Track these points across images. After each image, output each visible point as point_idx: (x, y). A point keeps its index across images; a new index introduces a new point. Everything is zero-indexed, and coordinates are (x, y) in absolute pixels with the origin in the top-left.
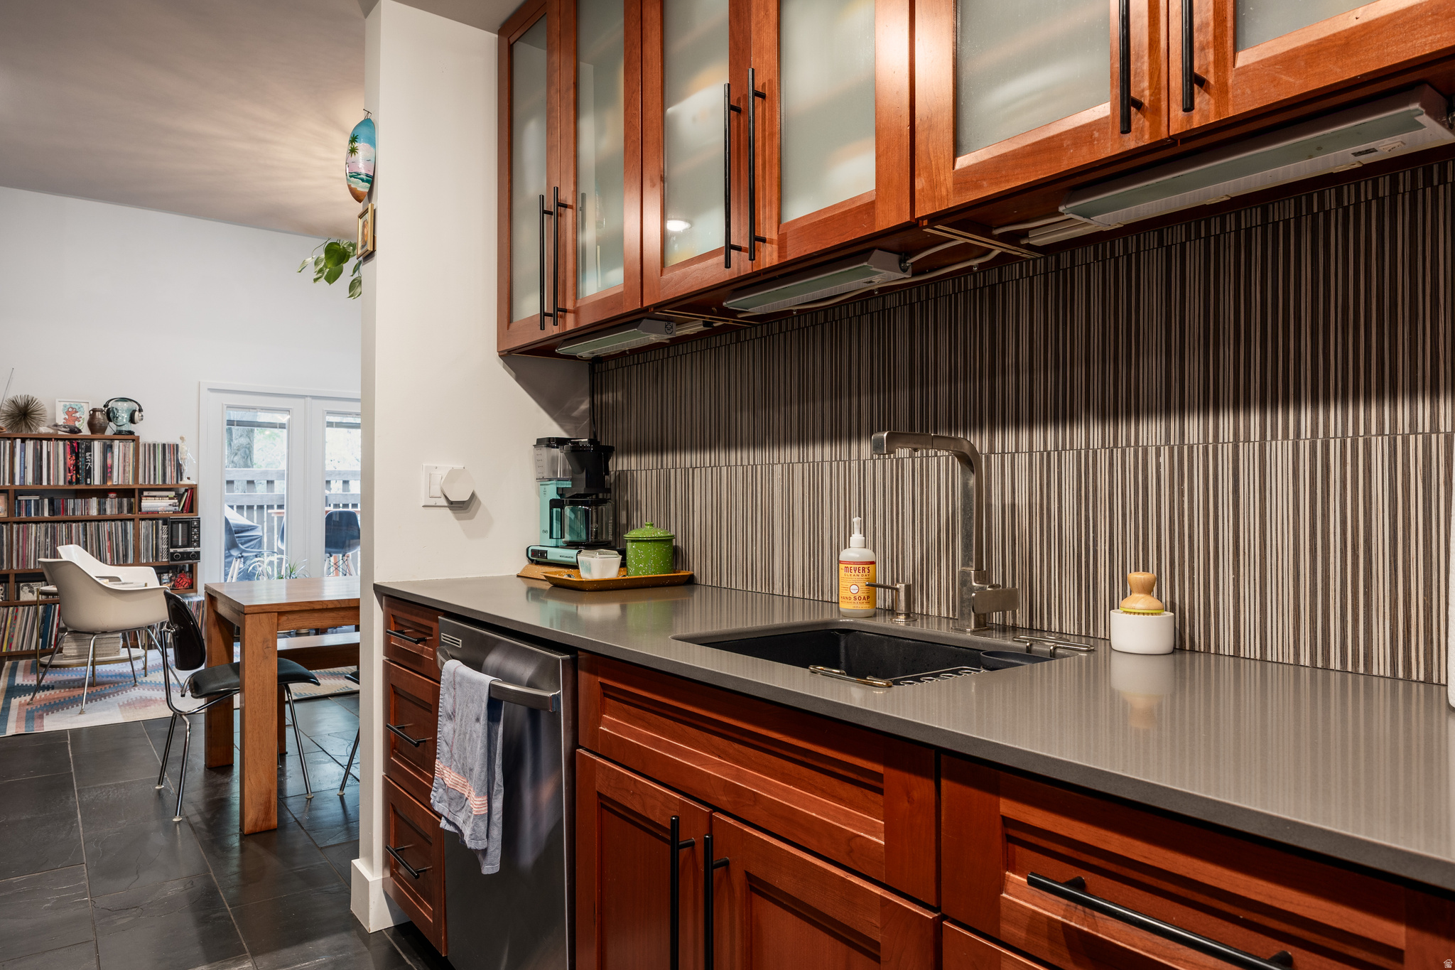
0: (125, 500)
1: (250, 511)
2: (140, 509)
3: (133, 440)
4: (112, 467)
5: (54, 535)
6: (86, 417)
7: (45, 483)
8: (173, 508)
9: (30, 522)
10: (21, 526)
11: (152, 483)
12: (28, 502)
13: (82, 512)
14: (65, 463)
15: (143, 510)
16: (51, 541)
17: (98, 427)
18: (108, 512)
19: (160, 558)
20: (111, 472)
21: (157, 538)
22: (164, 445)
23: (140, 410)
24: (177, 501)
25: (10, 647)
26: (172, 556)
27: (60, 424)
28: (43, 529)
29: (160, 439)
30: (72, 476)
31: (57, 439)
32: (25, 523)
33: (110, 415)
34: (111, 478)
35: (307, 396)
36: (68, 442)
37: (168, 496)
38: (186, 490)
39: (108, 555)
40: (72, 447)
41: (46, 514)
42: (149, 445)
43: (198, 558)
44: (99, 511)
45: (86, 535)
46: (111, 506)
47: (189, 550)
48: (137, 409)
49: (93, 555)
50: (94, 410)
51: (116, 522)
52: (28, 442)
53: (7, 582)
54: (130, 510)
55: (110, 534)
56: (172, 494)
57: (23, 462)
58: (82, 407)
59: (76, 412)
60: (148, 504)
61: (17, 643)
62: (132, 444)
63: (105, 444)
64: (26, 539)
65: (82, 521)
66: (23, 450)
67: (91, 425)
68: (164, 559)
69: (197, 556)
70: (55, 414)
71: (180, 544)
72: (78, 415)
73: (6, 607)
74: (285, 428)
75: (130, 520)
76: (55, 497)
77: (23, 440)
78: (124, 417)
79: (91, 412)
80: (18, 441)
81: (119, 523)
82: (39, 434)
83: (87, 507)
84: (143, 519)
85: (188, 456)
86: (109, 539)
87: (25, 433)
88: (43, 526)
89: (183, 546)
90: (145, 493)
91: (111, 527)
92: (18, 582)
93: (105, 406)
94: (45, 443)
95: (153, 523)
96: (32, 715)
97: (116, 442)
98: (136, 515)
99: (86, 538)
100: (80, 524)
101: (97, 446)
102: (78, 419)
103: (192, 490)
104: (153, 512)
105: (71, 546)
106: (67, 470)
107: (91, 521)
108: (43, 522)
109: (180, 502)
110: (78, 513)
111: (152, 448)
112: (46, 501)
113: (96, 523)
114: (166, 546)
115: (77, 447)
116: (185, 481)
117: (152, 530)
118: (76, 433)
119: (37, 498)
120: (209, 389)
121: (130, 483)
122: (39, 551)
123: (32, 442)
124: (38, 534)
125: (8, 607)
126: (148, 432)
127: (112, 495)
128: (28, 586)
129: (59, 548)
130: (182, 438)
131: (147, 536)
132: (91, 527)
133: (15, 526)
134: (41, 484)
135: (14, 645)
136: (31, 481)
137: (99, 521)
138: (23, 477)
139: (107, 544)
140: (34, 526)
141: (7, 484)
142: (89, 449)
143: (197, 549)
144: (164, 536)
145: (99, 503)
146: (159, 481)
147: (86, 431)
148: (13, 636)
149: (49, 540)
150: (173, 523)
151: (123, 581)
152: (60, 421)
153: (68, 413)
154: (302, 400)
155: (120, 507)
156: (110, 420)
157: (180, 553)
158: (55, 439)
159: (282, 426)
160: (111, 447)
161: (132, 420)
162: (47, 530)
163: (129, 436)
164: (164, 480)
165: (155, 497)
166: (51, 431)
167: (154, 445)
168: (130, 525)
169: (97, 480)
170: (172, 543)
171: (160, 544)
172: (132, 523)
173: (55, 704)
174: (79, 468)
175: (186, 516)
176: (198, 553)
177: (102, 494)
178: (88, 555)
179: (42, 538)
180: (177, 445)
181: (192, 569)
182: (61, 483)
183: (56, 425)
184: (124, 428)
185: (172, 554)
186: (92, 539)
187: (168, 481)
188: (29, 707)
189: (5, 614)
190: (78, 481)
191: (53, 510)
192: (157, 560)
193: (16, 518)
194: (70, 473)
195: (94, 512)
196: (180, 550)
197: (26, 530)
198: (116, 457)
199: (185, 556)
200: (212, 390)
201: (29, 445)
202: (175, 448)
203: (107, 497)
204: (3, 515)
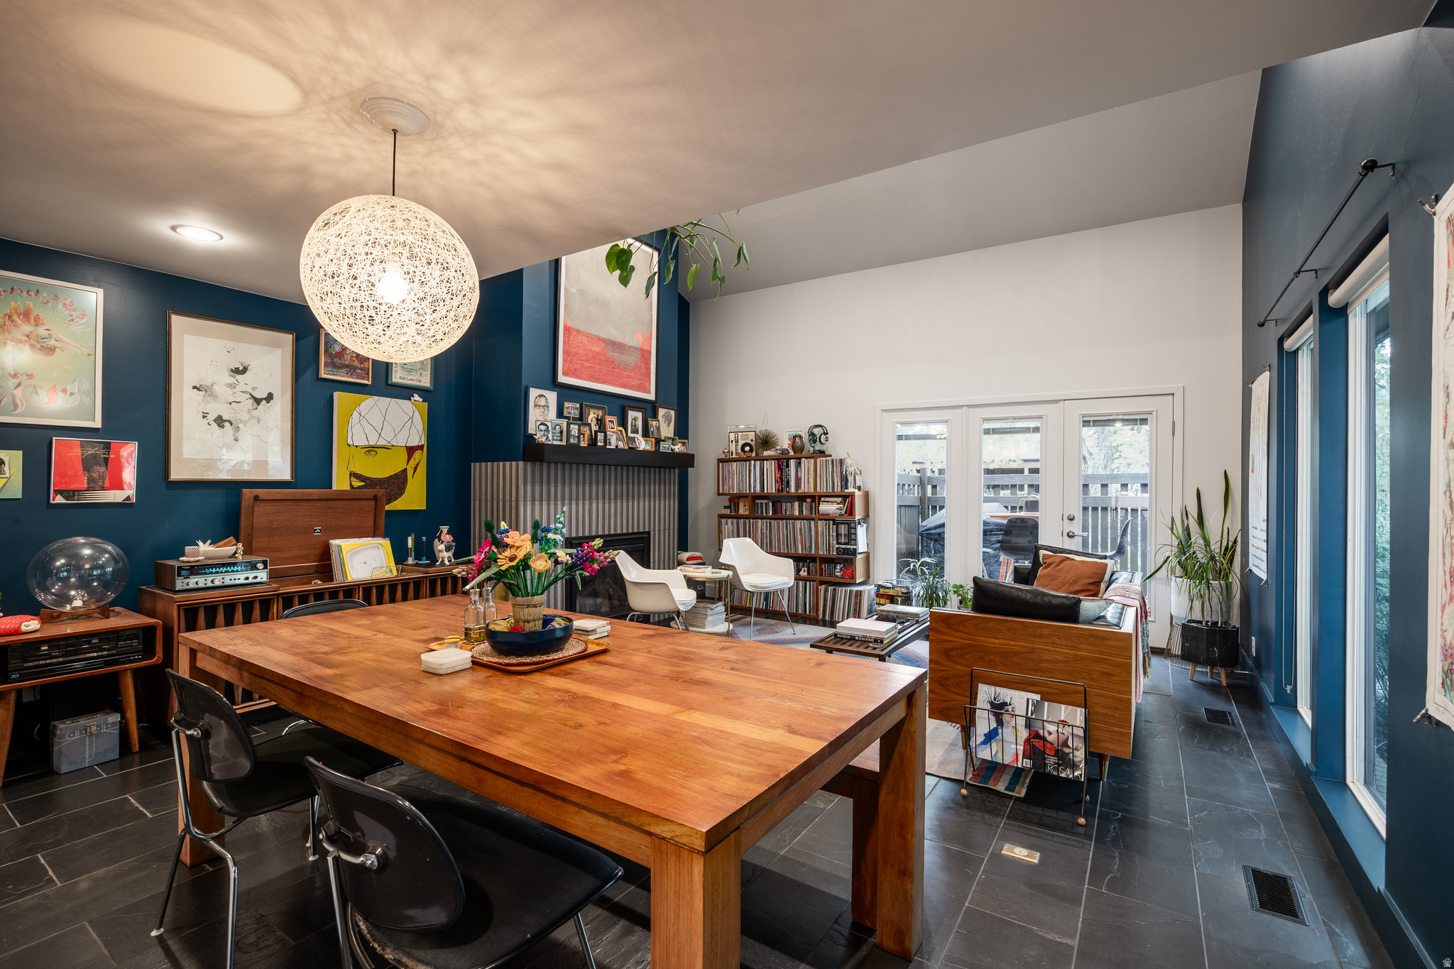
0: (813, 504)
2: (819, 511)
4: (800, 479)
7: (766, 491)
8: (840, 512)
10: (756, 520)
11: (825, 491)
12: (761, 504)
13: (791, 513)
14: (776, 477)
15: (820, 513)
18: (804, 513)
19: (831, 551)
20: (801, 482)
21: (829, 535)
23: (826, 434)
24: (841, 506)
26: (837, 551)
28: (765, 524)
30: (779, 486)
31: (771, 459)
34: (800, 487)
35: (967, 406)
36: (777, 461)
37: (836, 502)
38: (848, 497)
39: (799, 545)
40: (781, 464)
41: (771, 514)
42: (824, 461)
44: (799, 512)
45: (787, 530)
46: (806, 508)
47: (848, 547)
51: (805, 521)
52: (757, 462)
55: (801, 529)
56: (839, 500)
57: (755, 476)
60: (824, 508)
62: (812, 460)
64: (757, 530)
65: (784, 519)
66: (754, 468)
68: (834, 553)
69: (853, 552)
71: (842, 541)
74: (945, 438)
75: (814, 519)
76: (776, 501)
77: (755, 461)
78: (817, 439)
80: (753, 462)
82: (769, 455)
83: (792, 508)
84: (821, 520)
87: (758, 457)
88: (765, 521)
89: (846, 543)
90: (822, 499)
91: (801, 524)
94: (766, 462)
95: (826, 522)
98: (818, 516)
99: (787, 532)
100: (784, 521)
101: (794, 463)
103: (851, 497)
104: (826, 515)
106: (777, 481)
107: (792, 519)
108: (769, 519)
109: (844, 506)
110: (787, 513)
111: (825, 463)
112: (771, 503)
113: (793, 521)
114: (834, 542)
116: (848, 489)
117: (826, 529)
119: (764, 501)
120: (882, 410)
121: (812, 491)
123: (759, 462)
126: (832, 450)
127: (809, 500)
131: (823, 533)
133: (752, 520)
134: (764, 492)
136: (760, 489)
138: (755, 487)
139: (799, 537)
140: (760, 521)
141: (748, 492)
142: (788, 466)
143: (855, 547)
144: (833, 534)
145: (799, 505)
146: (831, 490)
150: (838, 523)
154: (960, 410)
155: (811, 509)
157: (842, 548)
160: (800, 463)
162: (767, 525)
164: (834, 489)
165: (828, 502)
166: (773, 453)
167: (833, 459)
168: (813, 523)
169: (793, 489)
170: (838, 540)
171: (831, 540)
174: (783, 481)
175: (847, 518)
176: (855, 550)
180: (843, 460)
181: (853, 563)
182: (774, 491)
183: (777, 449)
185: (836, 549)
186: (790, 533)
187: (836, 490)
190: (785, 490)
191: (775, 511)
192: (828, 553)
193: (753, 515)
194: (778, 483)
195: (797, 513)
196: (842, 546)
197: (756, 523)
198: (803, 471)
199: (846, 551)
200: (884, 411)
201: (758, 464)
202: (841, 463)
203: (804, 502)
204: (747, 513)
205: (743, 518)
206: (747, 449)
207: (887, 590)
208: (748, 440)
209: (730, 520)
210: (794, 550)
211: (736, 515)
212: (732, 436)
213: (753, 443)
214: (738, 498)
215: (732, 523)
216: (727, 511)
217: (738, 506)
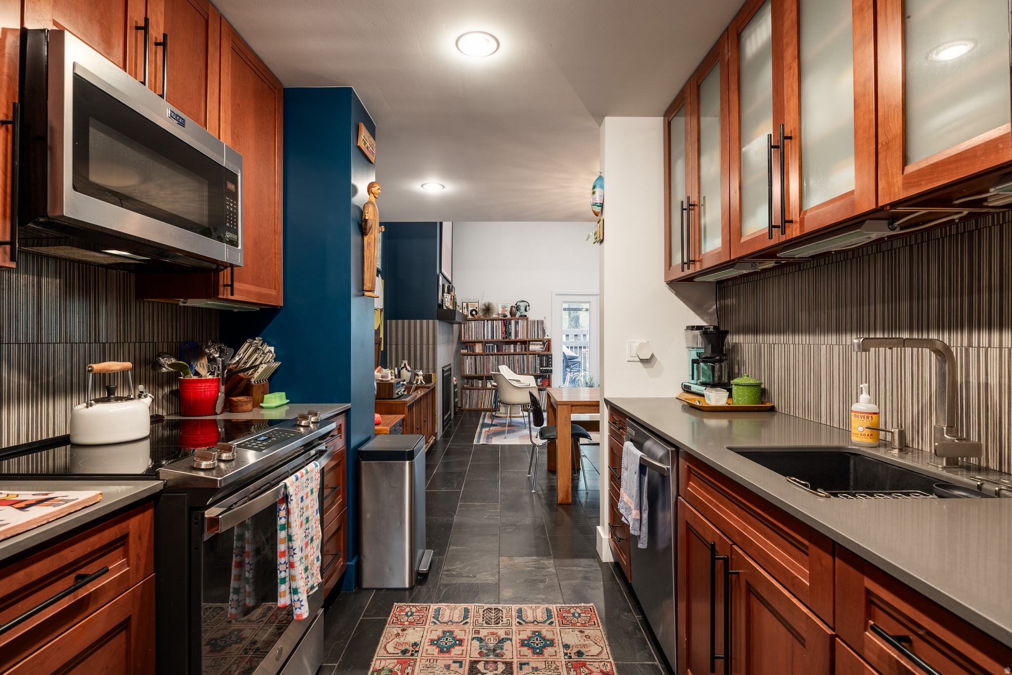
0: (523, 346)
1: (576, 349)
2: (529, 350)
3: (526, 319)
4: (518, 331)
5: (498, 360)
6: (509, 310)
7: (495, 339)
8: (541, 349)
10: (487, 356)
11: (533, 338)
12: (489, 346)
13: (508, 351)
14: (502, 330)
16: (497, 362)
17: (513, 314)
18: (517, 351)
19: (537, 372)
20: (518, 333)
21: (535, 363)
22: (538, 321)
23: (529, 306)
26: (541, 371)
29: (536, 319)
31: (499, 320)
33: (518, 308)
34: (518, 336)
36: (503, 321)
37: (539, 344)
38: (547, 341)
39: (517, 369)
40: (504, 323)
41: (496, 352)
42: (532, 321)
43: (552, 372)
44: (514, 350)
45: (509, 361)
46: (518, 347)
47: (548, 368)
49: (511, 370)
50: (512, 307)
52: (489, 321)
53: (483, 379)
54: (525, 350)
55: (518, 360)
56: (541, 343)
57: (487, 330)
58: (508, 305)
60: (532, 348)
62: (526, 321)
63: (516, 321)
64: (489, 362)
65: (508, 355)
66: (488, 325)
67: (511, 313)
70: (498, 310)
71: (544, 366)
72: (506, 309)
75: (525, 354)
76: (499, 344)
78: (522, 309)
80: (486, 321)
81: (521, 356)
82: (493, 318)
83: (509, 348)
84: (530, 354)
85: (548, 326)
86: (518, 363)
87: (488, 318)
88: (494, 356)
89: (546, 367)
90: (531, 343)
91: (518, 357)
92: (486, 380)
93: (516, 305)
94: (495, 321)
95: (534, 356)
96: (489, 437)
97: (520, 320)
98: (528, 352)
99: (509, 363)
101: (513, 322)
102: (506, 311)
103: (549, 341)
104: (534, 351)
105: (503, 366)
107: (511, 355)
109: (544, 346)
112: (496, 346)
114: (539, 367)
115: (506, 323)
116: (546, 337)
117: (534, 359)
118: (505, 317)
119: (492, 345)
121: (525, 338)
122: (493, 368)
124: (493, 359)
125: (483, 390)
126: (532, 315)
127: (519, 343)
128: (490, 382)
129: (500, 368)
130: (545, 318)
131: (532, 362)
132: (511, 357)
133: (485, 356)
135: (485, 406)
136: (490, 338)
137: (514, 355)
138: (488, 336)
139: (517, 365)
140: (491, 356)
141: (482, 339)
142: (510, 324)
143: (551, 368)
144: (538, 362)
145: (514, 347)
146: (536, 338)
147: (509, 316)
148: (485, 402)
150: (541, 356)
151: (522, 382)
152: (500, 312)
153: (503, 308)
155: (522, 348)
156: (518, 311)
157: (544, 370)
159: (587, 309)
160: (518, 322)
161: (526, 311)
162: (496, 358)
163: (525, 317)
165: (534, 344)
166: (497, 316)
167: (534, 321)
168: (525, 356)
169: (513, 337)
170: (541, 366)
171: (537, 365)
173: (497, 433)
174: (507, 333)
175: (546, 353)
176: (552, 370)
177: (515, 343)
178: (509, 370)
179: (494, 361)
181: (549, 378)
182: (500, 338)
183: (499, 314)
184: (523, 314)
185: (541, 370)
186: (511, 363)
187: (539, 337)
188: (488, 433)
189: (482, 392)
190: (506, 338)
191: (498, 350)
192: (535, 372)
193: (485, 353)
194: (503, 334)
195: (512, 351)
196: (544, 368)
197: (489, 358)
198: (520, 327)
199: (547, 371)
200: (556, 295)
201: (490, 322)
202: (542, 322)
203: (517, 344)
204: (481, 352)
205: (479, 355)
206: (474, 313)
208: (474, 307)
209: (469, 357)
210: (515, 372)
211: (474, 354)
212: (465, 305)
213: (477, 310)
214: (474, 343)
215: (471, 358)
216: (465, 351)
217: (473, 348)
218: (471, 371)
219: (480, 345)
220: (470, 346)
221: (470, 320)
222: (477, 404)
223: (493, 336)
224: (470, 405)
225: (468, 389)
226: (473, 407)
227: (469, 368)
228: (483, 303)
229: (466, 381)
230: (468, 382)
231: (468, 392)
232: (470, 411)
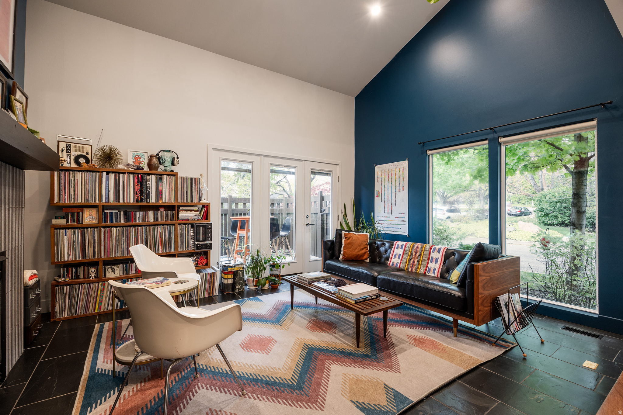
0: (169, 213)
2: (178, 218)
3: (174, 175)
4: (162, 191)
5: (127, 235)
7: (121, 201)
8: (196, 217)
9: (112, 227)
10: (106, 229)
11: (185, 202)
12: (111, 214)
13: (144, 220)
14: (134, 189)
15: (180, 218)
16: (125, 238)
17: (154, 167)
18: (160, 219)
19: (190, 247)
20: (162, 195)
21: (188, 235)
22: (192, 179)
23: (178, 158)
24: (199, 213)
25: (100, 309)
26: (197, 247)
27: (130, 164)
28: (121, 231)
29: (190, 176)
30: (138, 197)
31: (129, 173)
32: (109, 227)
33: (161, 161)
34: (162, 198)
35: (261, 155)
36: (136, 175)
37: (194, 210)
38: (204, 207)
39: (160, 246)
40: (138, 178)
41: (122, 221)
42: (184, 178)
44: (154, 219)
45: (146, 234)
46: (161, 215)
47: (206, 242)
48: (176, 157)
49: (151, 249)
50: (151, 156)
51: (165, 226)
52: (110, 174)
54: (172, 218)
55: (161, 233)
56: (196, 209)
57: (107, 188)
58: (144, 155)
59: (140, 158)
60: (183, 215)
61: (105, 306)
62: (174, 177)
63: (157, 177)
64: (110, 238)
65: (144, 226)
66: (108, 179)
67: (150, 165)
68: (192, 249)
69: (210, 246)
70: (128, 158)
71: (201, 239)
72: (141, 160)
73: (97, 282)
74: (250, 172)
75: (172, 224)
76: (129, 211)
77: (108, 173)
79: (150, 157)
80: (105, 174)
81: (166, 227)
82: (119, 169)
83: (147, 216)
84: (180, 224)
85: (205, 186)
86: (161, 237)
87: (108, 169)
88: (120, 229)
89: (203, 241)
90: (181, 208)
91: (161, 229)
92: (105, 265)
93: (157, 155)
94: (121, 175)
95: (185, 226)
97: (165, 176)
98: (176, 221)
99: (147, 237)
100: (143, 227)
101: (153, 178)
102: (141, 162)
103: (207, 207)
104: (186, 220)
106: (135, 193)
107: (150, 225)
108: (120, 227)
109: (200, 213)
110: (142, 221)
111: (185, 180)
112: (122, 213)
113: (153, 227)
114: (193, 240)
115: (141, 179)
116: (203, 201)
117: (185, 231)
118: (140, 170)
119: (117, 211)
120: (213, 148)
121: (173, 202)
122: (118, 245)
123: (113, 174)
124: (117, 234)
125: (98, 282)
126: (182, 171)
127: (162, 209)
128: (111, 267)
129: (131, 249)
130: (201, 175)
131: (182, 235)
132: (150, 229)
133: (102, 229)
134: (119, 202)
135: (102, 307)
136: (113, 200)
137: (155, 225)
138: (108, 198)
139: (160, 240)
140: (115, 229)
141: (97, 202)
142: (148, 180)
143: (210, 242)
144: (191, 234)
145: (154, 215)
146: (189, 201)
147: (146, 169)
148: (102, 302)
149: (124, 238)
150: (197, 226)
153: (135, 158)
154: (258, 157)
155: (166, 216)
156: (160, 164)
157: (201, 244)
158: (128, 173)
159: (249, 171)
160: (161, 179)
161: (173, 164)
162: (123, 232)
163: (172, 174)
164: (192, 201)
165: (187, 210)
166: (126, 168)
167: (187, 178)
168: (172, 228)
169: (153, 200)
170: (197, 239)
171: (190, 239)
172: (173, 226)
174: (143, 192)
175: (204, 222)
176: (211, 244)
177: (156, 208)
178: (148, 249)
179: (120, 237)
180: (199, 179)
181: (207, 254)
182: (132, 201)
183: (128, 165)
185: (197, 245)
186: (150, 237)
187: (194, 201)
189: (97, 287)
190: (142, 200)
191: (127, 219)
192: (188, 249)
193: (104, 224)
194: (137, 195)
195: (151, 220)
196: (201, 243)
197: (109, 232)
198: (164, 185)
199: (204, 246)
200: (214, 149)
201: (112, 176)
202: (198, 181)
203: (158, 210)
204: (95, 222)
205: (91, 228)
206: (82, 161)
207: (233, 268)
208: (83, 151)
209: (70, 232)
210: (156, 251)
211: (80, 225)
212: (62, 145)
213: (89, 156)
214: (82, 207)
215: (74, 233)
216: (63, 222)
217: (79, 216)
218: (74, 255)
219: (94, 212)
220: (73, 215)
221: (72, 171)
222: (87, 306)
223: (117, 198)
224: (71, 312)
225: (66, 285)
226: (79, 313)
227: (69, 250)
228: (101, 145)
229: (62, 270)
230: (68, 272)
231: (66, 289)
232: (70, 321)
